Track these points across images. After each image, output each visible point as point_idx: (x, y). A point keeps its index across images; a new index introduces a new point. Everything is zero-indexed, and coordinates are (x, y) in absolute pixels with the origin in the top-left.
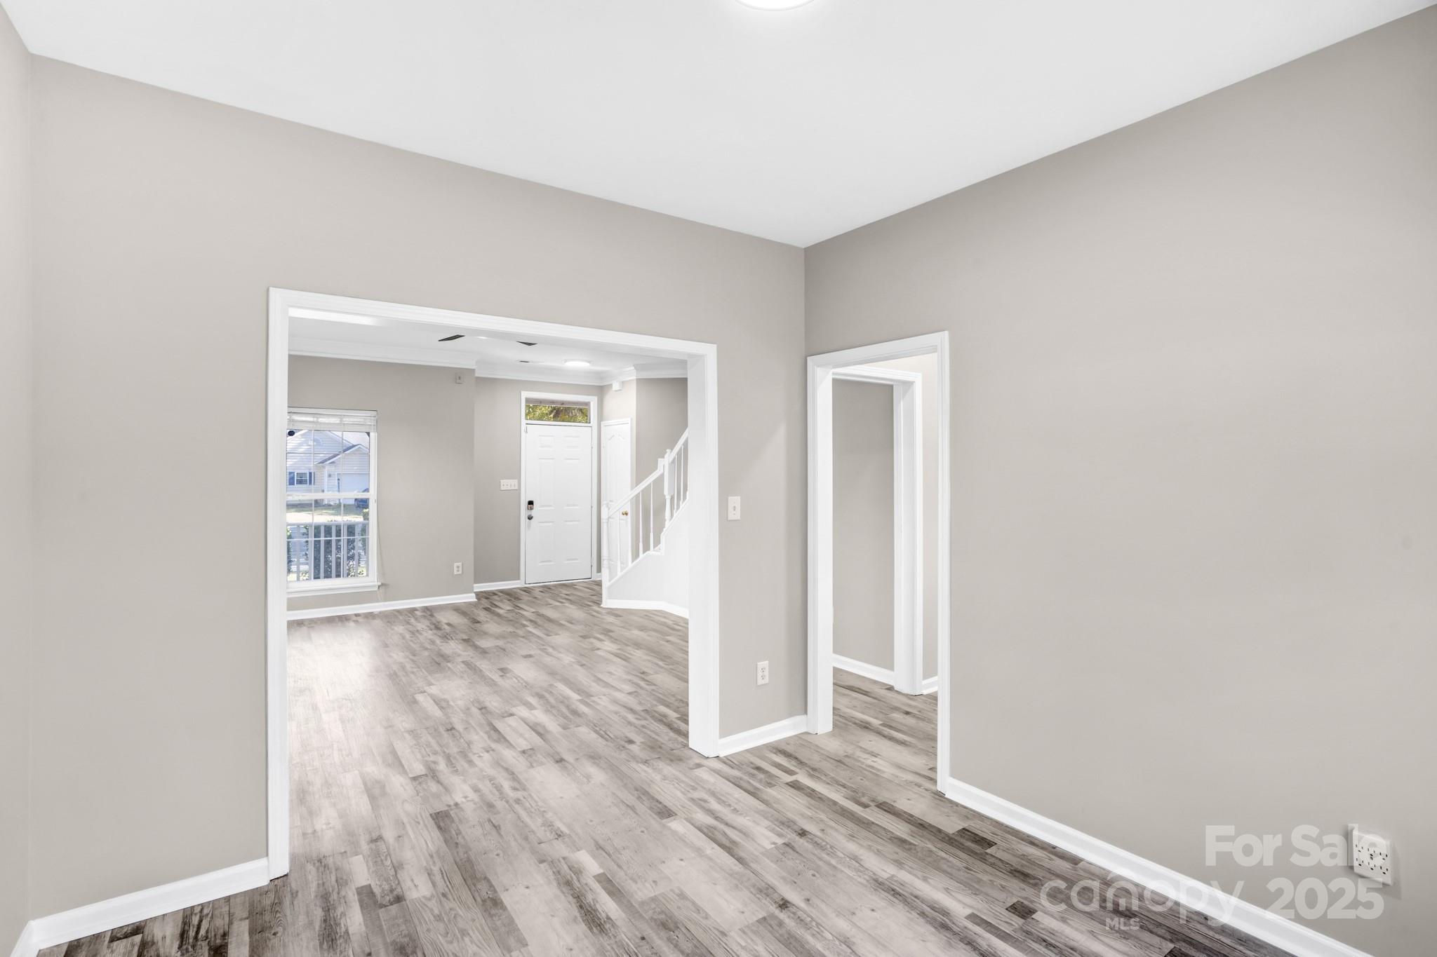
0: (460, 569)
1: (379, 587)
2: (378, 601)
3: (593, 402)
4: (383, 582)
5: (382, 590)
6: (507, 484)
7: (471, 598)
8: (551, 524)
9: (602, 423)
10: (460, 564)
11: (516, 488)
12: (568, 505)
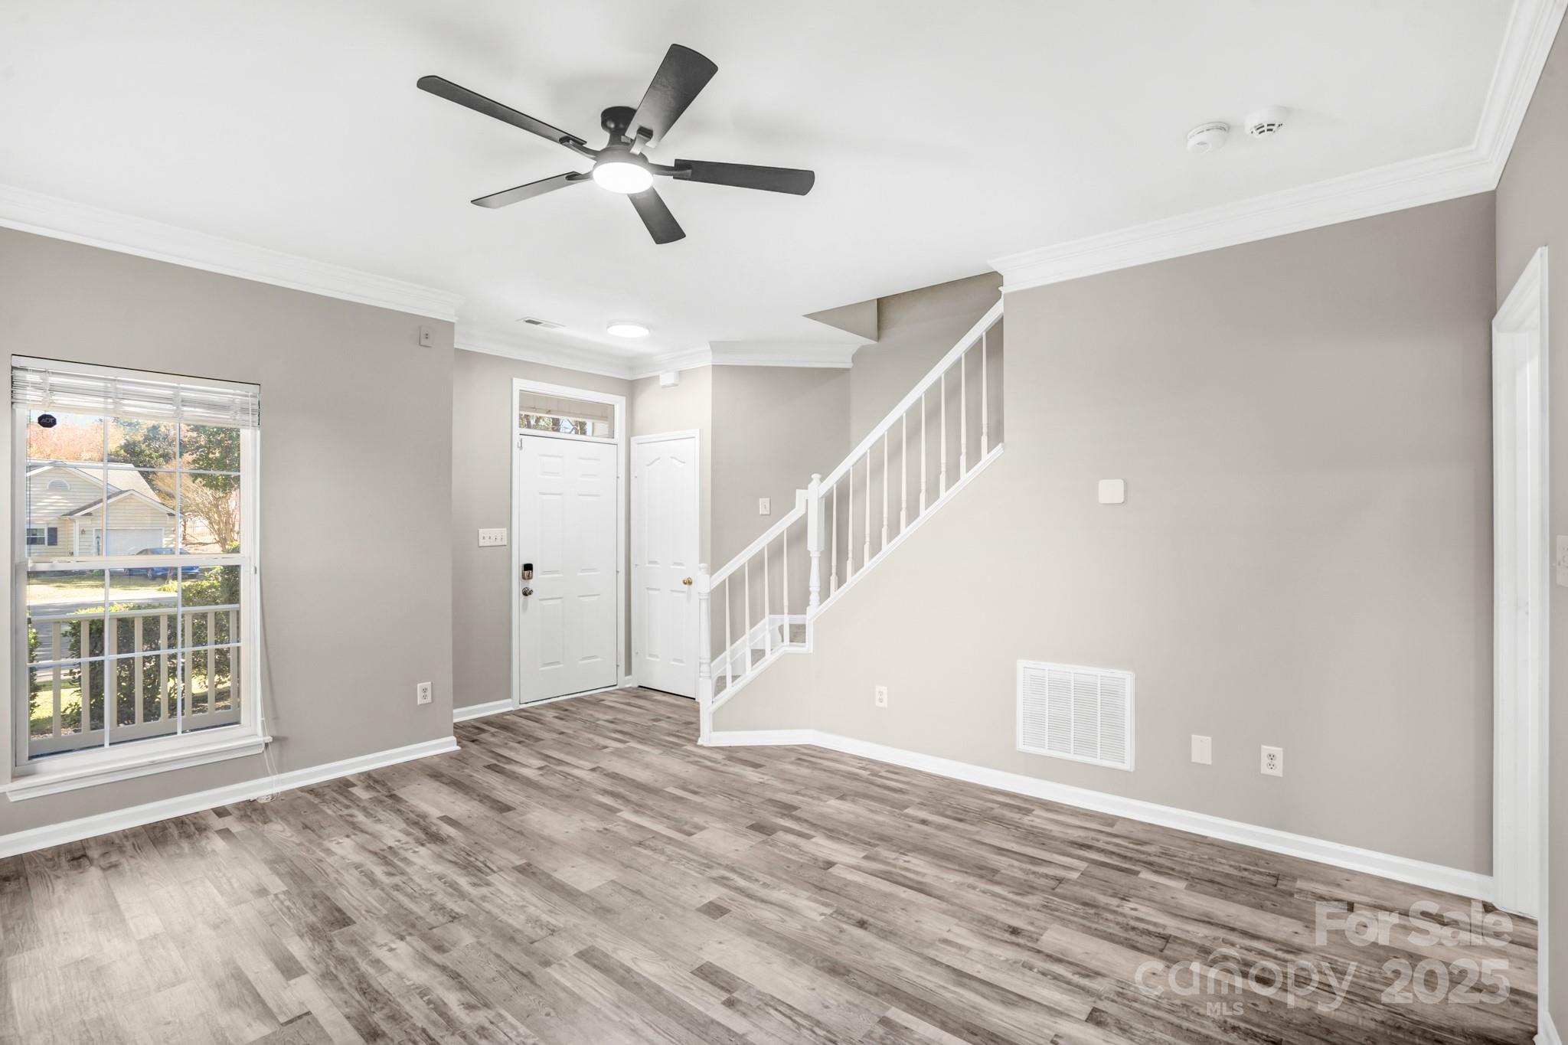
0: (429, 693)
1: (267, 745)
2: (266, 774)
3: (619, 403)
4: (275, 734)
5: (273, 751)
6: (489, 536)
7: (448, 745)
8: (559, 601)
9: (632, 439)
10: (428, 684)
11: (505, 542)
12: (583, 570)
